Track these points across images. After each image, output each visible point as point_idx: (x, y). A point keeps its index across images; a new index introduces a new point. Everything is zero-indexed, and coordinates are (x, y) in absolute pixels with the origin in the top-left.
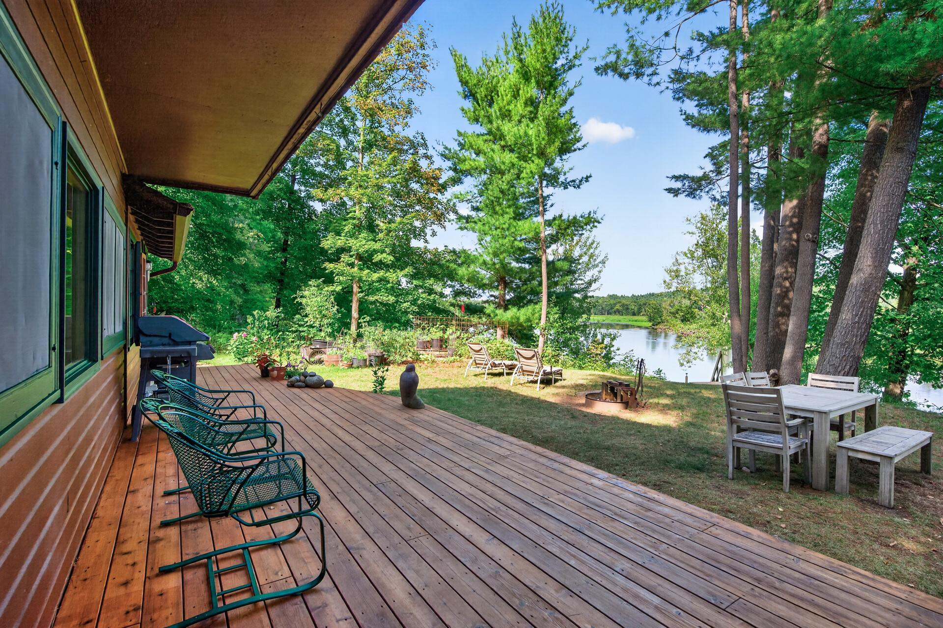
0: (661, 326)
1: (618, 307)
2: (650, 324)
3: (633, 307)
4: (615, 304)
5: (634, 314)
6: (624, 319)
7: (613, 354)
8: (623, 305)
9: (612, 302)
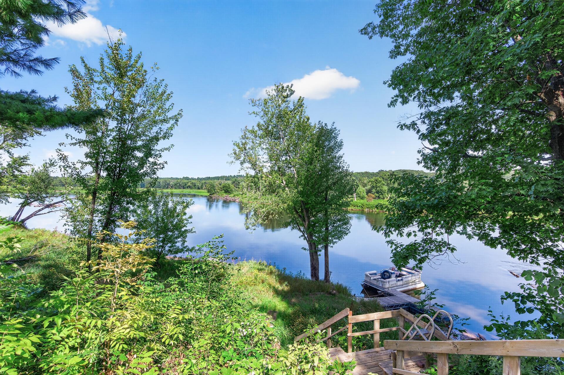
0: (215, 195)
1: (189, 184)
2: (208, 194)
3: (198, 184)
4: (188, 182)
5: (199, 189)
6: (193, 191)
7: (185, 222)
8: (192, 183)
9: (186, 181)
